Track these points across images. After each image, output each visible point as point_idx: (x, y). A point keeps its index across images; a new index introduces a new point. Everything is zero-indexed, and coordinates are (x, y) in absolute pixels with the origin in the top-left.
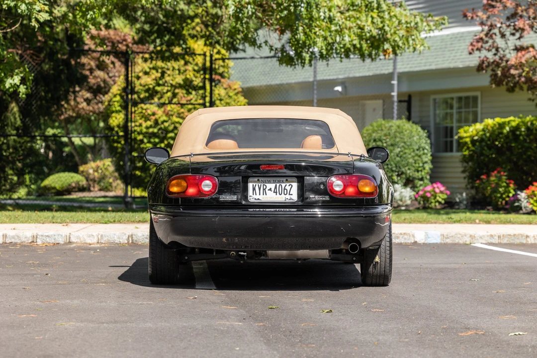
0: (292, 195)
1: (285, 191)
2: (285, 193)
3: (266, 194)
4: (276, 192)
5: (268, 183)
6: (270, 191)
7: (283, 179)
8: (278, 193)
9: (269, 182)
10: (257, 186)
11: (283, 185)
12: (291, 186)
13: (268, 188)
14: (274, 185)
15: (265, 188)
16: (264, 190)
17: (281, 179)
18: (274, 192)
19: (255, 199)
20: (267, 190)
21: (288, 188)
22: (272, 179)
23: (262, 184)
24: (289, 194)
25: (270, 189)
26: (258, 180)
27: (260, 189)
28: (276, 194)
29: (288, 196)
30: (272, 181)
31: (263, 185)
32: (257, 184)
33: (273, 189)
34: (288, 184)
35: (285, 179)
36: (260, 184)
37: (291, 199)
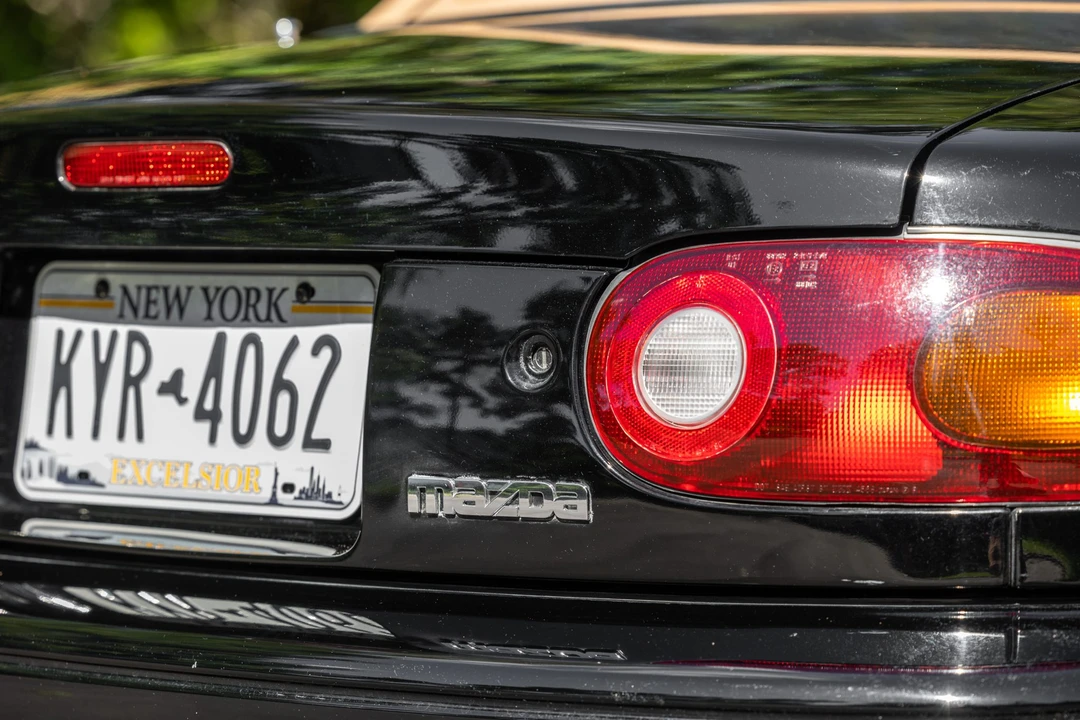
0: (324, 445)
1: (284, 399)
2: (280, 430)
3: (140, 436)
4: (214, 417)
5: (168, 322)
6: (170, 400)
7: (278, 283)
8: (225, 427)
9: (175, 311)
10: (86, 345)
11: (274, 339)
12: (326, 354)
13: (160, 373)
14: (208, 335)
15: (136, 368)
16: (132, 382)
17: (262, 283)
18: (200, 414)
19: (62, 476)
20: (149, 386)
21: (305, 371)
22: (197, 281)
23: (123, 330)
24: (309, 444)
25: (172, 387)
26: (103, 287)
27: (102, 371)
28: (213, 439)
29: (295, 464)
30: (197, 305)
31: (134, 337)
32: (88, 328)
33: (191, 388)
34: (308, 335)
35: (292, 283)
36: (105, 330)
37: (314, 492)
